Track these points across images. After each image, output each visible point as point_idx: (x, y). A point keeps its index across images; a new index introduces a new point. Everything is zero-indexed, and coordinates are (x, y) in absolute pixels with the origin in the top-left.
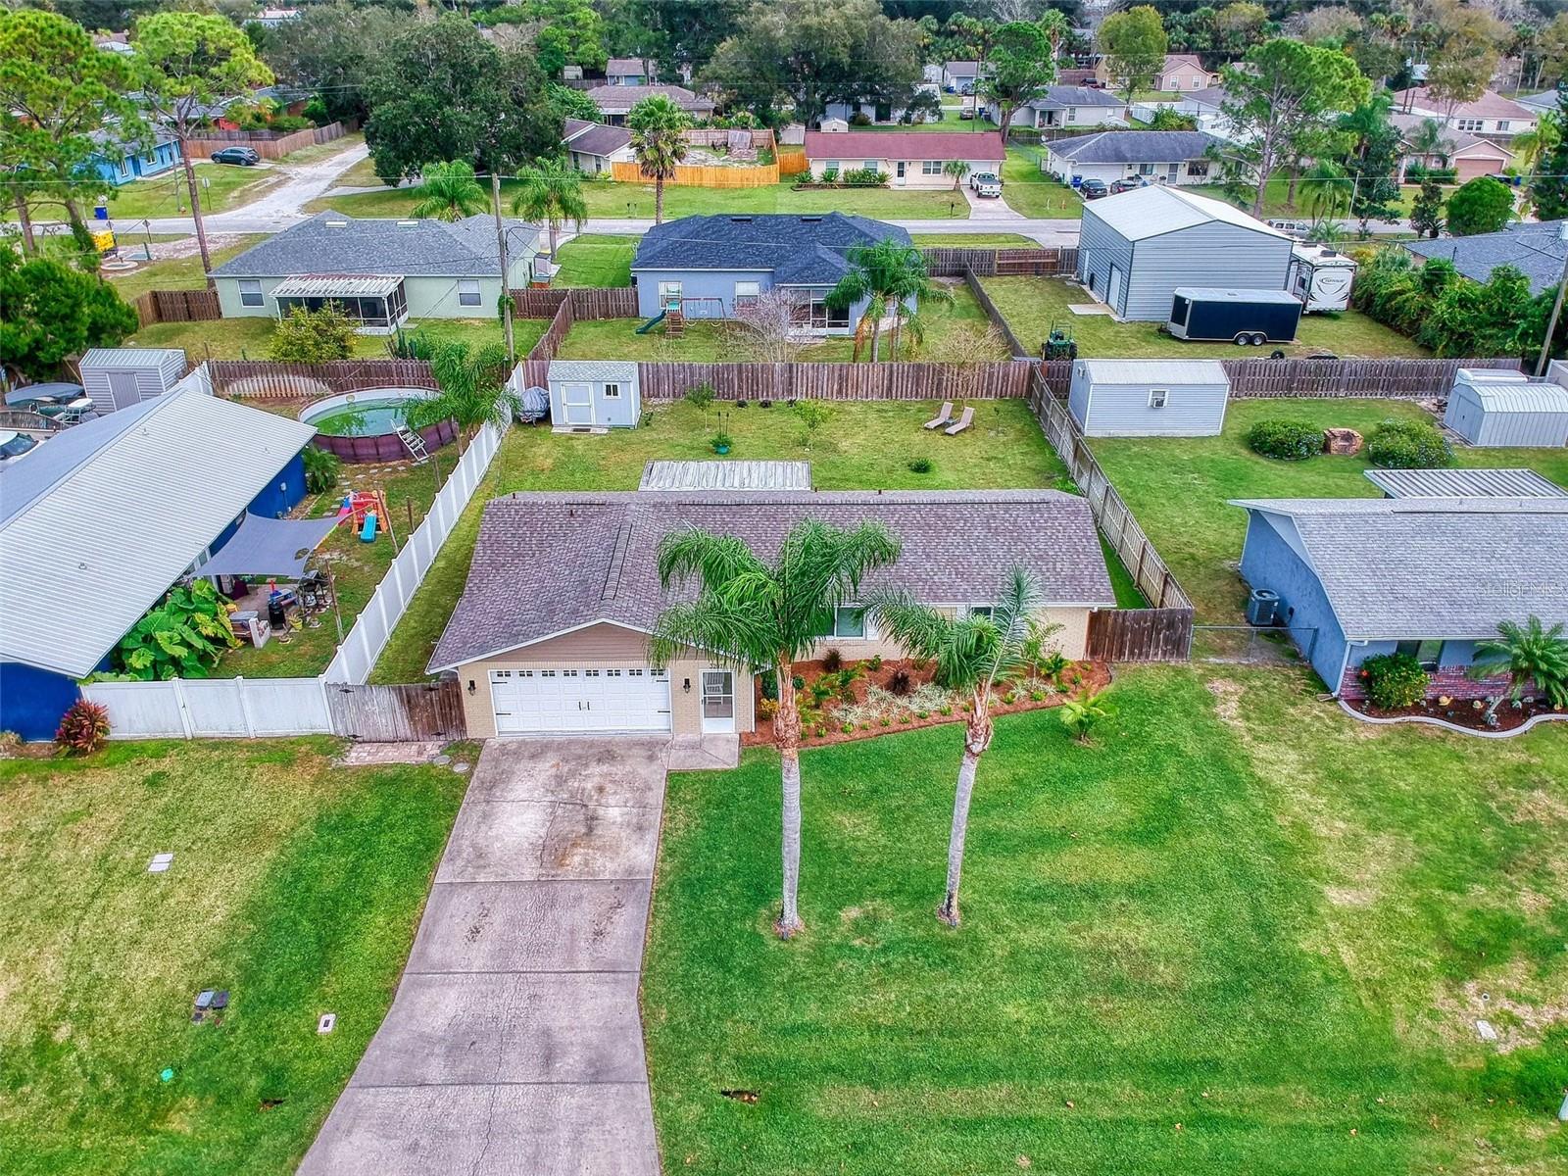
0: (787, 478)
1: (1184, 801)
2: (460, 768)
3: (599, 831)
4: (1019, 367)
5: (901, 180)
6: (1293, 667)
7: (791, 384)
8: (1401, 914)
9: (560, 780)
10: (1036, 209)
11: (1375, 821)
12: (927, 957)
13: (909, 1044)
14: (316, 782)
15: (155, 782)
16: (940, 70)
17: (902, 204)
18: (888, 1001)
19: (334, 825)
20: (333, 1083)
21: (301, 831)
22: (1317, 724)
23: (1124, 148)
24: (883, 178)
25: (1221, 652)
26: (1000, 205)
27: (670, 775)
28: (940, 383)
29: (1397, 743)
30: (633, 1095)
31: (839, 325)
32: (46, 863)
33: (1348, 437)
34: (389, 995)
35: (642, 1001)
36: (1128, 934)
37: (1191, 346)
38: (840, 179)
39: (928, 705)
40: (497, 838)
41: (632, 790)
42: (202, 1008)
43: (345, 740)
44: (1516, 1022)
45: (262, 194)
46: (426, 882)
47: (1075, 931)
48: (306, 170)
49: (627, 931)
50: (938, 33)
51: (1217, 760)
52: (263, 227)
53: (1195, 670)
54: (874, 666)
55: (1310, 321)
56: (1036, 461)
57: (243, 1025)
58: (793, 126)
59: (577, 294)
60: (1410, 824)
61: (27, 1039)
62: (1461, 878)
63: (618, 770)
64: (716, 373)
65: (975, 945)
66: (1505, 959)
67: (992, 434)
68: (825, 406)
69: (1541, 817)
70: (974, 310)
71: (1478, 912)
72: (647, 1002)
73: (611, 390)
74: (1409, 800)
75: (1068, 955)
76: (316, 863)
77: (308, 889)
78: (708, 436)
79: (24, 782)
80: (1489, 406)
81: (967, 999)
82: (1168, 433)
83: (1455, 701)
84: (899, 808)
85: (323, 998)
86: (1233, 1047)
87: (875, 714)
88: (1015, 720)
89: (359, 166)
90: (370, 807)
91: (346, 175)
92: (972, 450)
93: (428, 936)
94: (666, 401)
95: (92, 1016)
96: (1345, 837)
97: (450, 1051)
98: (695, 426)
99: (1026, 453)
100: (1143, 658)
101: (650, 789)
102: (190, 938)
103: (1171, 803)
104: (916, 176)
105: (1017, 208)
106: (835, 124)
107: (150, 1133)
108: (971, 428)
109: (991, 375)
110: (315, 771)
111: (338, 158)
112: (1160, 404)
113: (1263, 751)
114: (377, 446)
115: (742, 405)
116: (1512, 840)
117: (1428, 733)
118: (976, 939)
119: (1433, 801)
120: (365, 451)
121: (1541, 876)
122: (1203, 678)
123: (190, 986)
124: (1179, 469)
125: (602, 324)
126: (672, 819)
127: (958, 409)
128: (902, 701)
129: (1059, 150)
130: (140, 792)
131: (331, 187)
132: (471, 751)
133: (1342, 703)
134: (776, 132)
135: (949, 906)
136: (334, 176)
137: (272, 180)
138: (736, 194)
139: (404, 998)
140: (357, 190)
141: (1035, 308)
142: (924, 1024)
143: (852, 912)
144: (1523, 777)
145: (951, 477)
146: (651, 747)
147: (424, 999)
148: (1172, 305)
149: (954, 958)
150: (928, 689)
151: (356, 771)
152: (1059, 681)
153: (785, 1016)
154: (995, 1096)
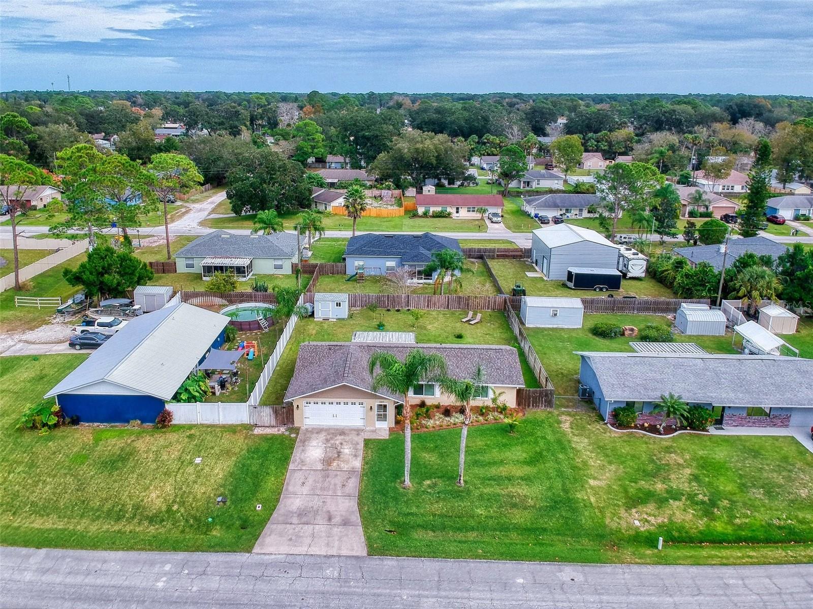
0: (407, 338)
1: (545, 453)
2: (293, 436)
3: (342, 456)
4: (500, 298)
5: (458, 215)
6: (593, 413)
7: (408, 302)
8: (614, 489)
9: (327, 440)
10: (517, 228)
11: (611, 461)
12: (452, 495)
13: (445, 519)
14: (245, 438)
15: (191, 437)
16: (479, 159)
17: (458, 225)
18: (439, 507)
19: (254, 451)
20: (263, 522)
21: (243, 452)
22: (597, 431)
23: (558, 201)
24: (449, 214)
25: (567, 407)
26: (501, 226)
27: (365, 440)
28: (468, 304)
29: (626, 438)
30: (357, 529)
31: (428, 279)
32: (160, 459)
33: (632, 330)
34: (278, 500)
35: (359, 504)
36: (520, 491)
37: (576, 291)
38: (431, 214)
39: (457, 420)
40: (308, 457)
41: (352, 444)
42: (219, 502)
43: (253, 426)
44: (647, 521)
45: (181, 216)
46: (286, 469)
47: (502, 489)
48: (197, 206)
49: (353, 484)
50: (478, 143)
51: (559, 442)
52: (184, 233)
53: (556, 412)
54: (438, 407)
55: (630, 281)
56: (504, 336)
57: (233, 507)
58: (410, 189)
59: (321, 265)
60: (623, 463)
61: (164, 508)
62: (636, 479)
63: (347, 438)
64: (378, 298)
65: (468, 492)
66: (647, 503)
67: (489, 324)
68: (422, 312)
69: (672, 462)
70: (485, 273)
71: (640, 489)
72: (360, 505)
73: (338, 305)
74: (624, 456)
75: (499, 496)
76: (249, 462)
77: (248, 469)
78: (375, 323)
79: (146, 436)
80: (690, 318)
81: (465, 507)
82: (560, 326)
83: (650, 425)
84: (445, 452)
85: (257, 500)
86: (551, 524)
87: (438, 423)
88: (488, 426)
89: (220, 204)
90: (265, 446)
91: (215, 209)
92: (480, 331)
93: (288, 484)
94: (358, 308)
95: (184, 503)
96: (599, 466)
97: (298, 516)
98: (370, 318)
99: (501, 333)
100: (537, 408)
101: (358, 444)
102: (213, 481)
103: (540, 454)
104: (464, 213)
105: (509, 228)
106: (429, 189)
107: (207, 535)
108: (481, 321)
109: (489, 301)
110: (244, 435)
111: (210, 200)
112: (556, 315)
113: (575, 439)
114: (250, 325)
115: (388, 310)
116: (659, 469)
117: (637, 435)
118: (468, 490)
119: (633, 456)
120: (245, 327)
121: (666, 480)
122: (558, 415)
123: (215, 495)
124: (563, 340)
125: (331, 277)
126: (366, 453)
127: (475, 314)
128: (448, 419)
129: (529, 202)
130: (187, 440)
131: (210, 214)
132: (297, 430)
133: (609, 425)
134: (403, 191)
135: (460, 480)
136: (210, 209)
137: (183, 210)
138: (385, 220)
139: (282, 501)
140: (221, 216)
141: (511, 273)
142: (451, 514)
143: (428, 482)
144: (668, 450)
145: (471, 340)
146: (358, 431)
147: (289, 502)
148: (567, 274)
149: (461, 495)
150: (458, 415)
151: (258, 435)
152: (505, 414)
153: (405, 510)
154: (472, 536)
